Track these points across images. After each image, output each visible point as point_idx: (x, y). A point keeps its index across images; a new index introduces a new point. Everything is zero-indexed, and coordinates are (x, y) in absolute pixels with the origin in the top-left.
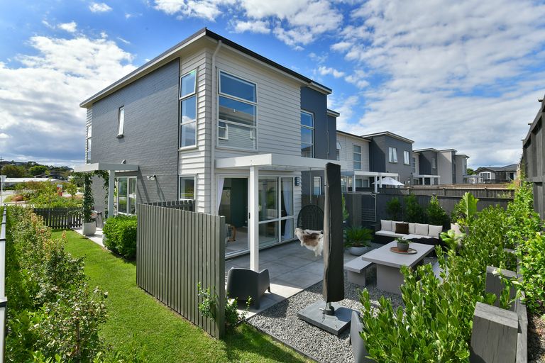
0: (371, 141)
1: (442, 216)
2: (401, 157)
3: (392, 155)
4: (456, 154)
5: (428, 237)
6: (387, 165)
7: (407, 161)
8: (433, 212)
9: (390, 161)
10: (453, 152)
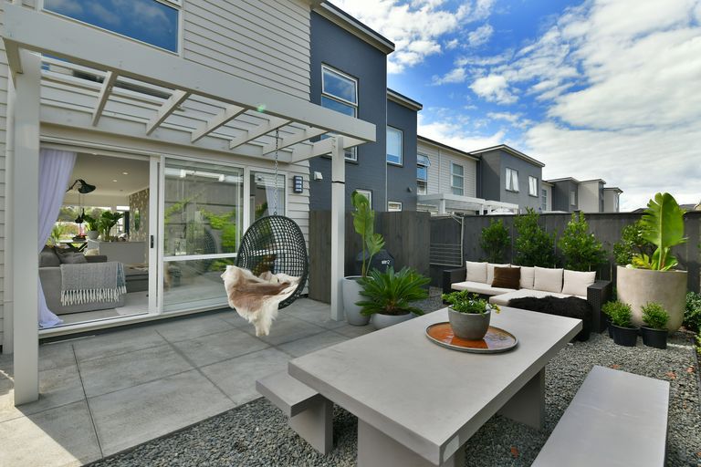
0: (479, 160)
1: (595, 253)
2: (524, 183)
3: (511, 179)
4: (605, 186)
5: (561, 296)
6: (502, 194)
7: (533, 191)
8: (575, 244)
9: (508, 188)
10: (602, 183)
